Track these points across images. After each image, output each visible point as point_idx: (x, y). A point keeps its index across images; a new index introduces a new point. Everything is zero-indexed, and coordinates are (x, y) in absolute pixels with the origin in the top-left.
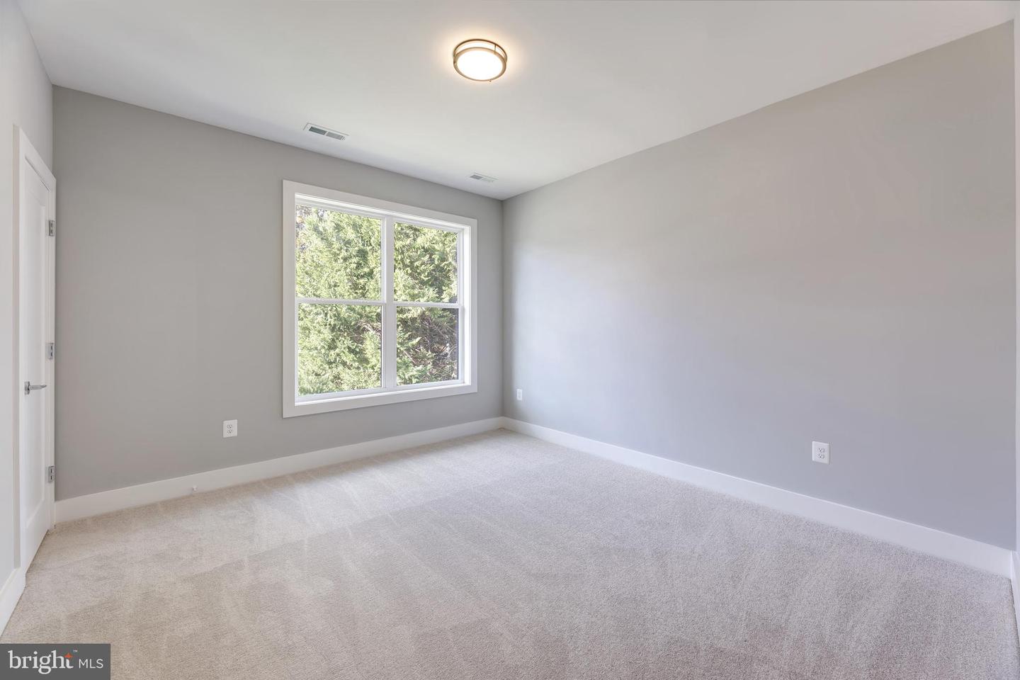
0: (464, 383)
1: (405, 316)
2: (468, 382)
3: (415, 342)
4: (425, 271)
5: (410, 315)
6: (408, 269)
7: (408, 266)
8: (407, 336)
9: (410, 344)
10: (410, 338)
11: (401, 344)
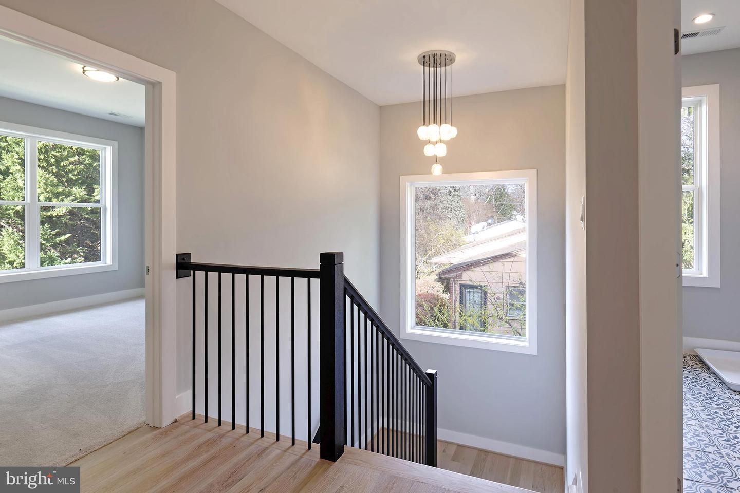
0: (106, 263)
1: (49, 213)
2: (109, 262)
3: (64, 238)
4: (73, 170)
5: (55, 214)
6: (54, 167)
7: (54, 165)
8: (54, 232)
9: (58, 239)
10: (58, 235)
11: (47, 240)
